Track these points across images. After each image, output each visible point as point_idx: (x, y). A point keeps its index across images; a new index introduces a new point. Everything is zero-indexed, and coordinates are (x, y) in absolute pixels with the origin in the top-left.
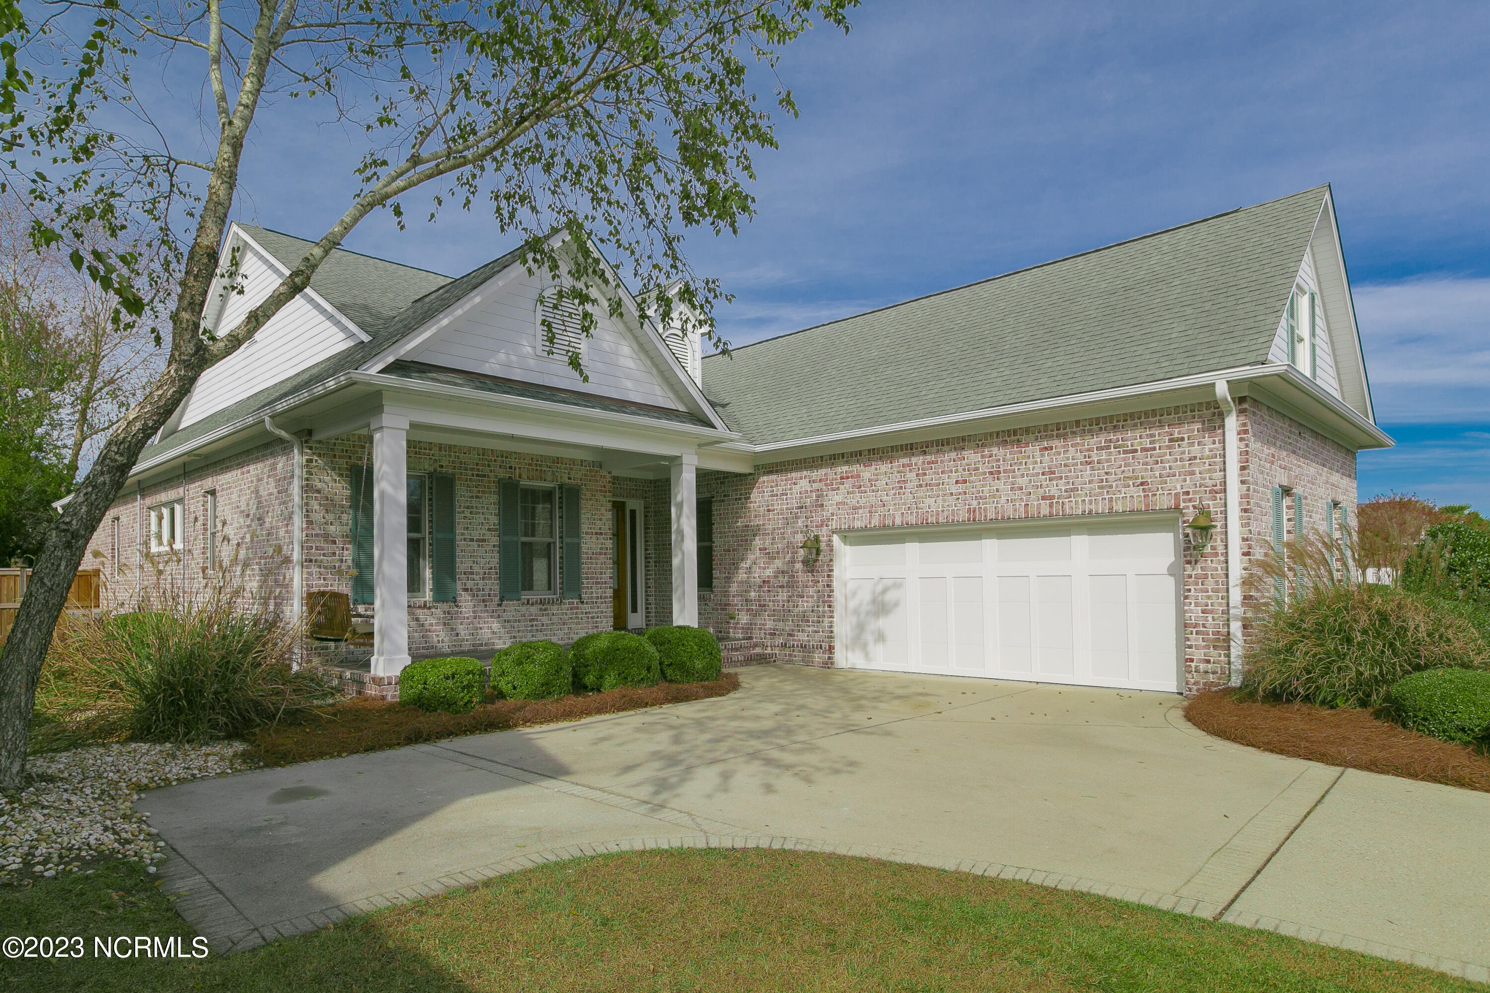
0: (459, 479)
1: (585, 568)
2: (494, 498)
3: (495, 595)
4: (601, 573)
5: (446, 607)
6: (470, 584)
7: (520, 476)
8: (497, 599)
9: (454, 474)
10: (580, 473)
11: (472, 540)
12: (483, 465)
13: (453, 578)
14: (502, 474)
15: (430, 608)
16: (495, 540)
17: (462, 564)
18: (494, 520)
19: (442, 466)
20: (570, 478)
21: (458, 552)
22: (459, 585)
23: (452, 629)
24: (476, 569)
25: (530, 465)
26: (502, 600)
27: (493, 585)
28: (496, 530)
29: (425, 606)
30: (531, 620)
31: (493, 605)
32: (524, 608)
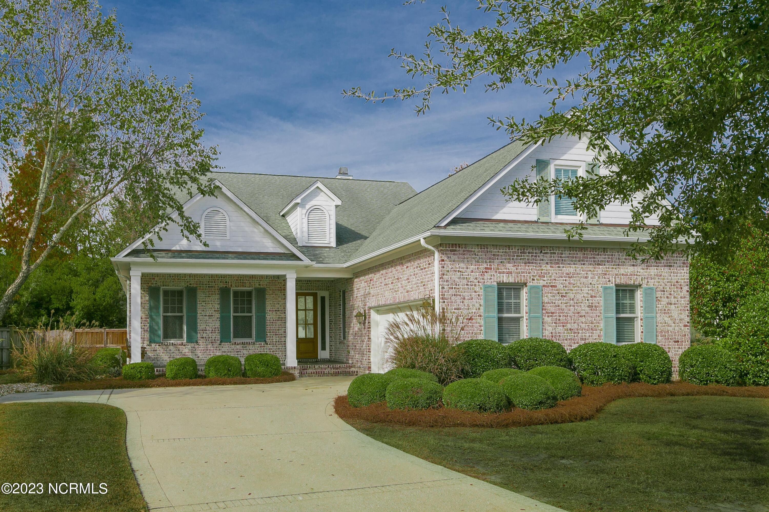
0: (200, 289)
1: (268, 328)
2: (217, 297)
3: (218, 340)
4: (279, 330)
5: (192, 345)
6: (205, 335)
7: (231, 286)
8: (219, 342)
9: (196, 287)
10: (266, 282)
11: (206, 316)
12: (212, 282)
13: (197, 333)
14: (221, 285)
15: (185, 345)
16: (218, 315)
17: (200, 326)
18: (217, 306)
19: (190, 284)
20: (260, 285)
21: (198, 321)
22: (199, 335)
23: (196, 355)
24: (208, 328)
25: (237, 280)
26: (221, 342)
27: (217, 336)
28: (218, 311)
29: (182, 344)
30: (237, 352)
31: (216, 345)
32: (233, 346)
